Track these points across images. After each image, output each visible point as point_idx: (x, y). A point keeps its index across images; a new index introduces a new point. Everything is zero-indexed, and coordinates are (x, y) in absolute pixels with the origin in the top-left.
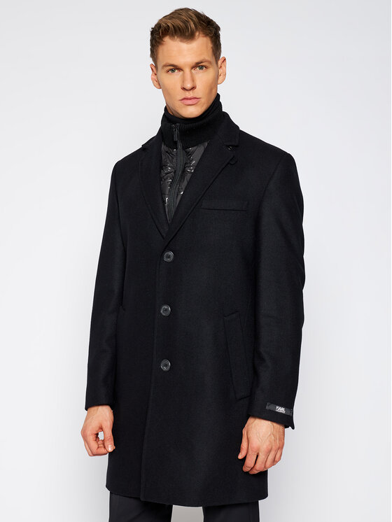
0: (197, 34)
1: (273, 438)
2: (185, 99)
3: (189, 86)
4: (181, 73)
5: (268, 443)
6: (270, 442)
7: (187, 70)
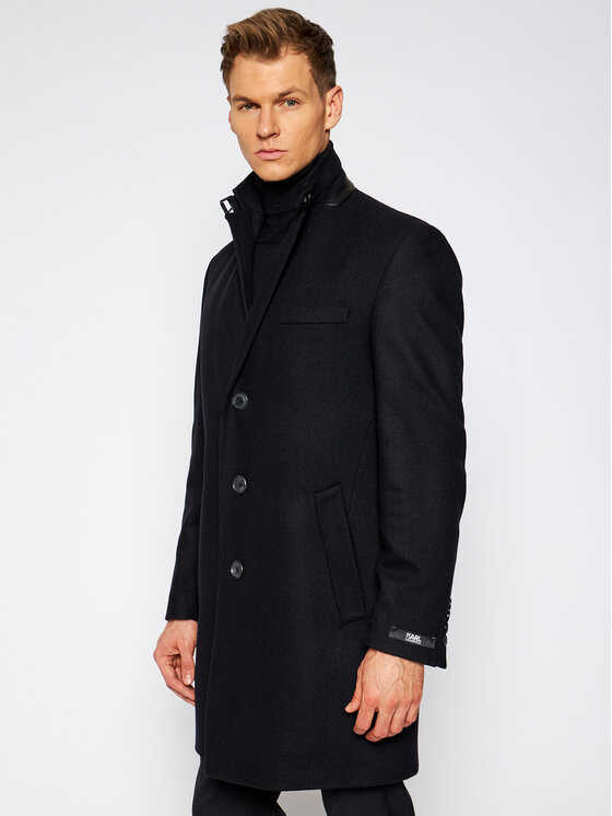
0: (283, 50)
1: (402, 685)
2: (261, 151)
3: (266, 131)
4: (259, 110)
5: (393, 693)
6: (396, 690)
7: (266, 106)
